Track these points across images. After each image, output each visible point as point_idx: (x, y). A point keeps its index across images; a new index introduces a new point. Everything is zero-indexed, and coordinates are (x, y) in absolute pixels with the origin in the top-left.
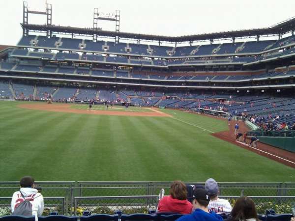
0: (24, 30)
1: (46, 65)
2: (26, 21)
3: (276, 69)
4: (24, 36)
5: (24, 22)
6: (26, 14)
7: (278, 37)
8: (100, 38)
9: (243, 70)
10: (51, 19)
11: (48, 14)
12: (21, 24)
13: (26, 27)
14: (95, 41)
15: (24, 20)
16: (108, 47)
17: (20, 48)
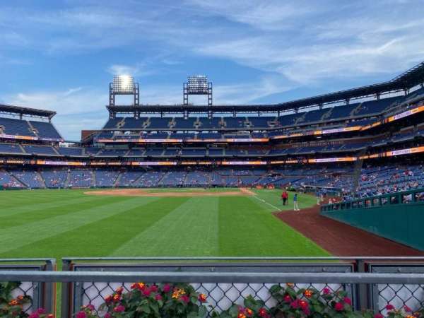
0: (111, 113)
1: (133, 148)
2: (112, 102)
3: (402, 130)
4: (110, 119)
5: (111, 104)
6: (112, 96)
7: (404, 92)
8: (192, 115)
9: (361, 136)
10: (138, 99)
11: (135, 94)
12: (107, 107)
13: (113, 109)
14: (186, 118)
15: (110, 102)
16: (200, 123)
17: (105, 131)
